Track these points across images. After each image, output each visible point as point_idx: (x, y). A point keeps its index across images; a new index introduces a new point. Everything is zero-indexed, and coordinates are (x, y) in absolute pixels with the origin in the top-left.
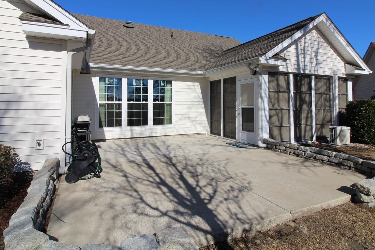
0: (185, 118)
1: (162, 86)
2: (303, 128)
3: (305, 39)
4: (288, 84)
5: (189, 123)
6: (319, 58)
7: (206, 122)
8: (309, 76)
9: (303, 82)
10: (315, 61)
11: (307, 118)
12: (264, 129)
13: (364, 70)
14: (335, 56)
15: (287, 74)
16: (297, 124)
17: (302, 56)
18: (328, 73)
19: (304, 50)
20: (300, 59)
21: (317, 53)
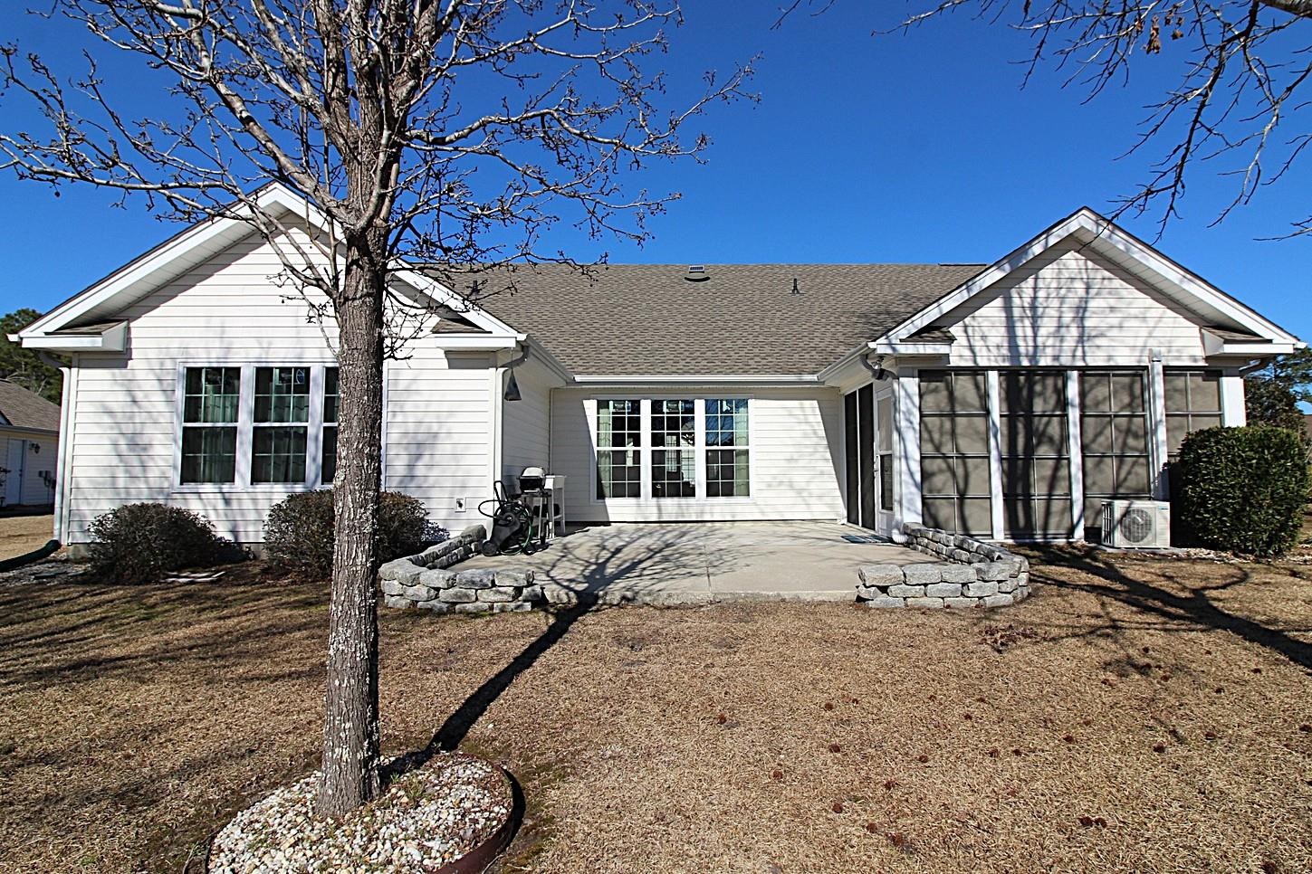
0: (781, 483)
1: (727, 412)
2: (1038, 506)
3: (1036, 279)
4: (984, 397)
5: (792, 494)
6: (1087, 323)
8: (1060, 372)
9: (1038, 388)
10: (1074, 332)
11: (1053, 482)
12: (904, 502)
13: (1270, 341)
14: (1158, 309)
15: (976, 372)
16: (1016, 492)
17: (1027, 323)
18: (1125, 358)
19: (1033, 308)
20: (1019, 332)
21: (1081, 311)
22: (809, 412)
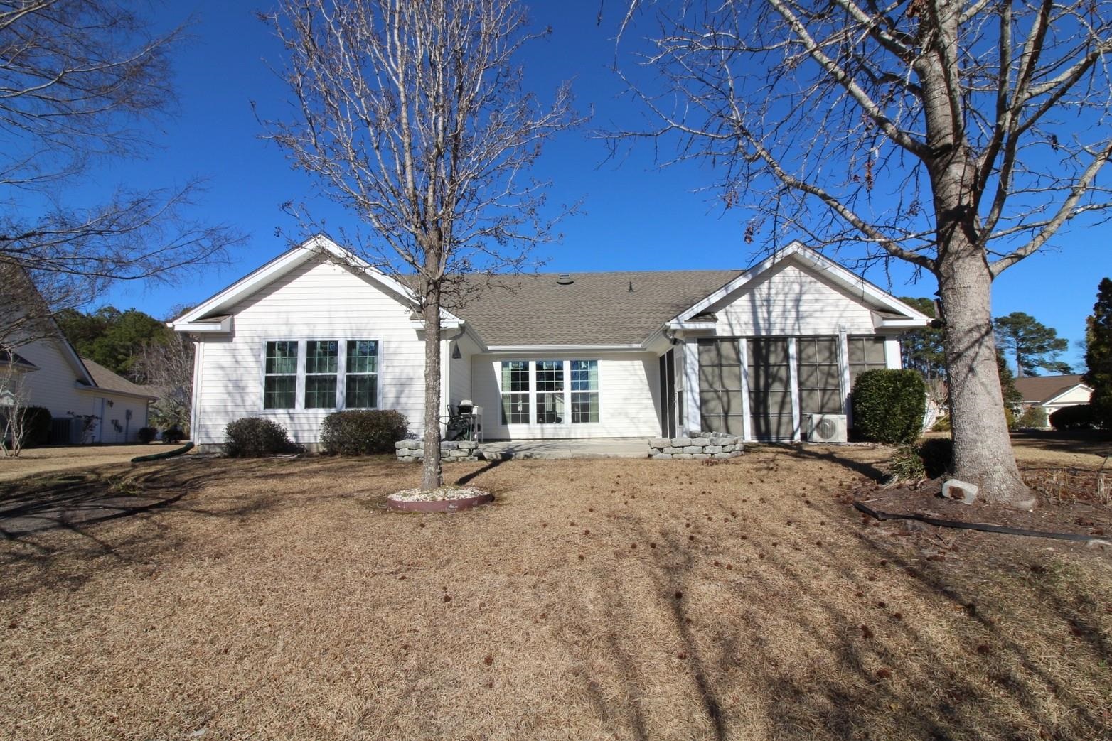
0: (620, 414)
1: (584, 368)
2: (773, 421)
3: (770, 283)
4: (738, 352)
5: (628, 421)
6: (802, 309)
7: (656, 420)
8: (784, 339)
9: (772, 348)
10: (793, 314)
11: (782, 404)
12: (690, 417)
13: (911, 319)
14: (845, 300)
15: (733, 339)
16: (759, 411)
17: (764, 309)
18: (825, 330)
19: (768, 300)
20: (760, 315)
21: (797, 302)
22: (637, 368)
